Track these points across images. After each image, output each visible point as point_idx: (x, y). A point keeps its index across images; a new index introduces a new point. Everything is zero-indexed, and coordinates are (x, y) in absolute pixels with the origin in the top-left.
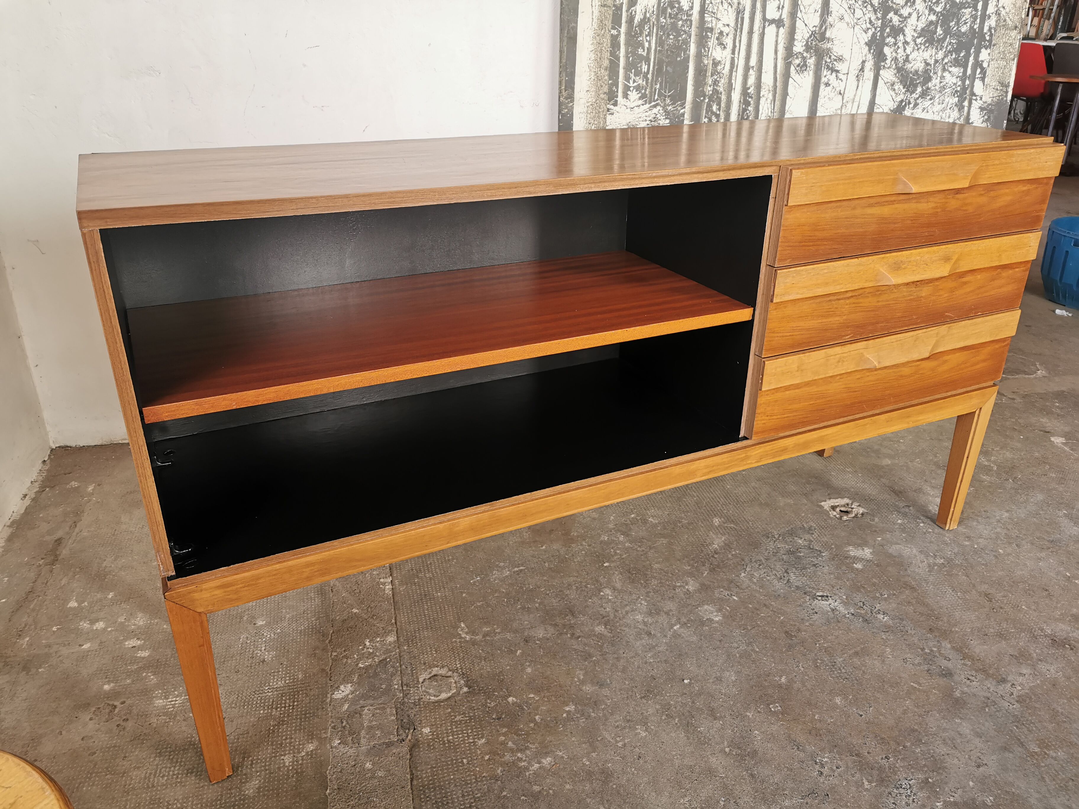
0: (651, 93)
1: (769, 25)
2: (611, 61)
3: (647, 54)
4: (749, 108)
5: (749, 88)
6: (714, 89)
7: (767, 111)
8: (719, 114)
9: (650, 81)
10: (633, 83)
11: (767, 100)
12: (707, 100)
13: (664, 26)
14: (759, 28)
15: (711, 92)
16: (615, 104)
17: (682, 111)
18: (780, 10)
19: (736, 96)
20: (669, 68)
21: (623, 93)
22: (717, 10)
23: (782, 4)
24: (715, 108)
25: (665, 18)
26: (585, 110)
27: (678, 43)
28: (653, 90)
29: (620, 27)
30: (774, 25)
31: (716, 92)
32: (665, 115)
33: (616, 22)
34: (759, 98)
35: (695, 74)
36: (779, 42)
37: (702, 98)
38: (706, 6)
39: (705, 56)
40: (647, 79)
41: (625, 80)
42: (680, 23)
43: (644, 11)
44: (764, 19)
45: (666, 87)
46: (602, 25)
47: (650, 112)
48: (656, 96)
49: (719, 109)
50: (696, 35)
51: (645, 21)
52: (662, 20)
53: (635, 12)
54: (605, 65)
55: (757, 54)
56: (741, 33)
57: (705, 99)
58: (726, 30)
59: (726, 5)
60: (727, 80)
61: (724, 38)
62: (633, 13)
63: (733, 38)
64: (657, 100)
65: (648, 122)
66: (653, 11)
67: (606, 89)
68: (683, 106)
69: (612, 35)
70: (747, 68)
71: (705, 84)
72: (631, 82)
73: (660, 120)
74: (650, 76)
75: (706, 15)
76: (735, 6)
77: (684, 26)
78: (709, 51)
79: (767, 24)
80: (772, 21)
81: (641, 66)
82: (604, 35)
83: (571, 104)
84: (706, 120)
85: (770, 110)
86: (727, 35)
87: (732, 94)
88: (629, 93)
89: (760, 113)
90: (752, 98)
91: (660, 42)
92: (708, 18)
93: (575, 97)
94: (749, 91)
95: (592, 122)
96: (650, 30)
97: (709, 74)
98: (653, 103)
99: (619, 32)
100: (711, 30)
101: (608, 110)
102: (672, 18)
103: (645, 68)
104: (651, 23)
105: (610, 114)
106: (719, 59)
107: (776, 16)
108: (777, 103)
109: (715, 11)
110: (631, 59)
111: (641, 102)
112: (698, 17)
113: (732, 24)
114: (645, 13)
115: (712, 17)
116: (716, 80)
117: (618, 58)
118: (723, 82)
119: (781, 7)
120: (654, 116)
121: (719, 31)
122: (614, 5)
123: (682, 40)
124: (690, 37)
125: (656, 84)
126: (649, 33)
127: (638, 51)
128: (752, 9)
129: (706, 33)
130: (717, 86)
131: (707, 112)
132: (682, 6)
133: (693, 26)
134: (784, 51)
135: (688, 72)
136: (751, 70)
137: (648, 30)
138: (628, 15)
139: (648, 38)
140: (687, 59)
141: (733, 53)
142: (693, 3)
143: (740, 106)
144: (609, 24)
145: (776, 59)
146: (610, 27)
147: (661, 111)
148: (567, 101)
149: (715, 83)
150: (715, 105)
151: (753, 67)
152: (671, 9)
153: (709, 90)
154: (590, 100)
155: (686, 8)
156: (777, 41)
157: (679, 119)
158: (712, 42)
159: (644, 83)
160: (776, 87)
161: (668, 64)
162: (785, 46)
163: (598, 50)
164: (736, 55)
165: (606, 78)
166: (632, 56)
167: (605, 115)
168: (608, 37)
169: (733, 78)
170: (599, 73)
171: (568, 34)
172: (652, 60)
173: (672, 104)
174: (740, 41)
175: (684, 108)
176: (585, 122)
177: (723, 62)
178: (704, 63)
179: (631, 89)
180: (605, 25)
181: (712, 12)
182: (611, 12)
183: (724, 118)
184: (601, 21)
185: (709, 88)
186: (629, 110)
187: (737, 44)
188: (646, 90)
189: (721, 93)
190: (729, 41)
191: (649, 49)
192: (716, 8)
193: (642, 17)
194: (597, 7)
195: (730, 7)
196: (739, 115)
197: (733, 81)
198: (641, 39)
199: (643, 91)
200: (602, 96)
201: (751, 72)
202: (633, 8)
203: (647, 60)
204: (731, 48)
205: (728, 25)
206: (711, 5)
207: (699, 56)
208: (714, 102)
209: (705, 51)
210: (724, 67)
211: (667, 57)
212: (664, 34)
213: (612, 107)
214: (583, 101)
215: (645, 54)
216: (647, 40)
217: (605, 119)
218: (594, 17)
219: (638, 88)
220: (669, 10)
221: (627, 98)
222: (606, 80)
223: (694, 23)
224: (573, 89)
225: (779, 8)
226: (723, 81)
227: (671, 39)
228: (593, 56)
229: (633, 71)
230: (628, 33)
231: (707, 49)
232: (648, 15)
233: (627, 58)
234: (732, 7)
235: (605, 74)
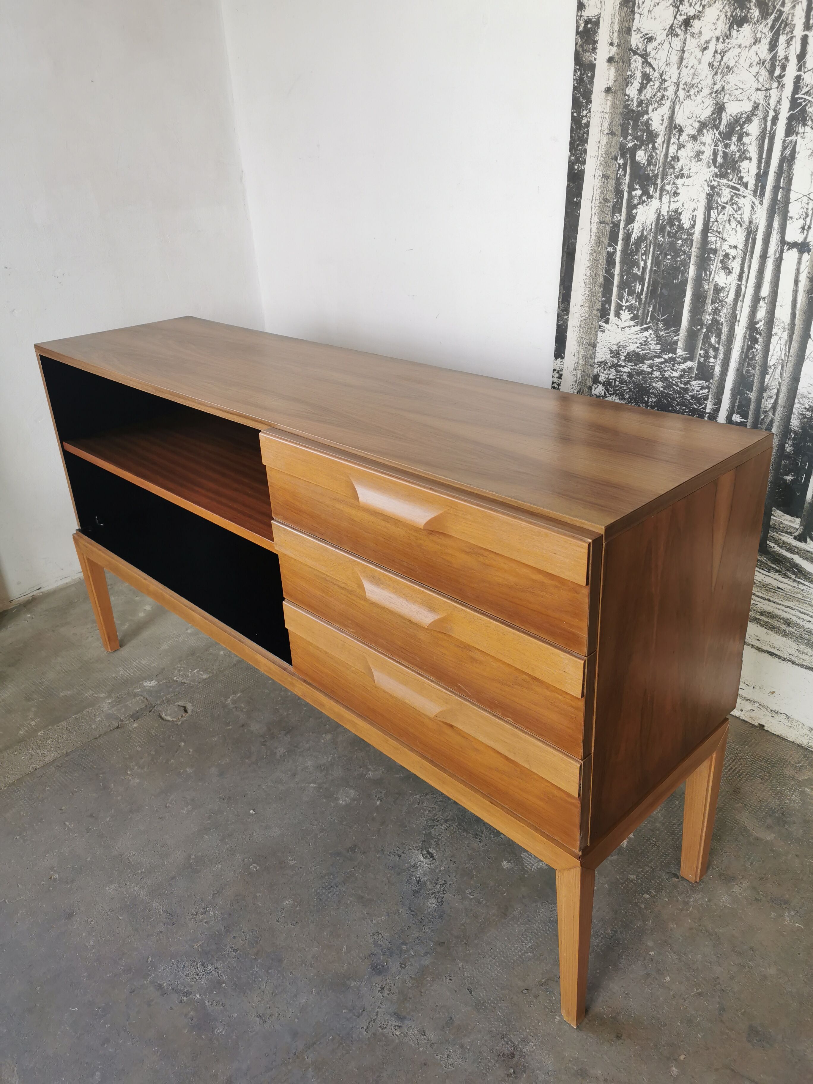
0: (643, 314)
1: (788, 249)
2: (605, 278)
3: (641, 274)
4: (756, 346)
5: (758, 323)
6: (713, 318)
7: (779, 353)
8: (718, 348)
9: (643, 302)
10: (626, 303)
11: (780, 339)
12: (704, 330)
13: (662, 244)
14: (775, 252)
15: (710, 322)
16: (607, 322)
17: (676, 338)
18: (805, 232)
19: (740, 330)
20: (664, 291)
21: (615, 311)
22: (723, 230)
23: (808, 223)
24: (713, 340)
25: (663, 237)
26: (578, 324)
27: (676, 264)
28: (646, 312)
29: (617, 245)
30: (795, 250)
31: (716, 322)
32: (657, 340)
33: (613, 239)
34: (769, 336)
35: (692, 299)
36: (801, 270)
37: (699, 327)
38: (710, 225)
39: (705, 280)
40: (640, 300)
41: (618, 299)
42: (680, 242)
43: (641, 228)
44: (783, 241)
45: (659, 310)
46: (599, 242)
47: (641, 335)
48: (649, 318)
49: (719, 342)
50: (697, 257)
51: (642, 238)
52: (660, 238)
53: (633, 229)
54: (600, 282)
55: (771, 283)
56: (752, 257)
57: (702, 328)
58: (732, 252)
59: (734, 224)
60: (730, 310)
61: (730, 261)
62: (631, 230)
63: (740, 262)
64: (649, 323)
65: (638, 345)
66: (651, 229)
67: (599, 305)
68: (677, 332)
69: (608, 252)
70: (756, 299)
71: (704, 312)
72: (624, 301)
73: (651, 344)
74: (643, 297)
75: (709, 235)
76: (745, 225)
77: (684, 246)
78: (710, 275)
79: (786, 247)
80: (793, 245)
81: (635, 286)
82: (600, 252)
83: (567, 317)
84: (702, 352)
85: (784, 352)
86: (734, 258)
87: (736, 327)
88: (621, 312)
89: (770, 353)
90: (760, 334)
91: (656, 262)
92: (711, 238)
93: (570, 310)
94: (757, 326)
95: (584, 336)
96: (646, 249)
97: (709, 300)
98: (645, 326)
99: (615, 249)
100: (715, 251)
101: (600, 327)
102: (671, 237)
103: (638, 288)
104: (649, 241)
105: (601, 331)
106: (722, 284)
107: (799, 238)
108: (795, 345)
109: (721, 230)
110: (625, 277)
111: (632, 323)
112: (699, 237)
113: (741, 246)
114: (643, 230)
115: (717, 237)
116: (717, 308)
117: (613, 276)
118: (725, 313)
119: (806, 227)
120: (645, 339)
121: (724, 254)
122: (612, 223)
123: (680, 261)
124: (690, 258)
125: (650, 307)
126: (645, 251)
127: (633, 270)
128: (767, 230)
129: (709, 255)
130: (718, 315)
131: (704, 343)
132: (683, 224)
133: (694, 247)
134: (808, 283)
135: (685, 297)
136: (761, 302)
137: (645, 249)
138: (625, 233)
139: (644, 257)
140: (685, 283)
141: (740, 278)
142: (695, 221)
143: (744, 342)
144: (606, 241)
145: (796, 291)
146: (607, 244)
147: (653, 336)
148: (563, 314)
149: (716, 312)
150: (714, 337)
151: (764, 298)
152: (670, 227)
153: (707, 318)
154: (583, 315)
155: (687, 226)
156: (798, 270)
157: (671, 346)
158: (715, 265)
159: (637, 303)
160: (794, 325)
161: (664, 286)
162: (810, 276)
163: (594, 266)
164: (744, 282)
165: (600, 294)
166: (626, 275)
167: (597, 332)
168: (604, 254)
169: (738, 309)
170: (594, 289)
171: (567, 249)
172: (647, 280)
173: (665, 329)
174: (750, 266)
175: (678, 335)
176: (578, 336)
177: (727, 289)
178: (703, 288)
179: (624, 308)
180: (602, 242)
181: (717, 231)
182: (608, 229)
183: (724, 353)
184: (599, 238)
185: (708, 317)
186: (620, 329)
187: (746, 270)
188: (638, 311)
189: (722, 324)
190: (735, 265)
191: (644, 269)
192: (721, 227)
193: (639, 235)
194: (595, 224)
195: (739, 226)
196: (742, 352)
197: (737, 312)
198: (637, 257)
199: (635, 312)
200: (595, 312)
201: (762, 303)
202: (630, 226)
203: (642, 280)
204: (738, 273)
205: (735, 247)
206: (716, 223)
207: (699, 281)
208: (712, 333)
209: (706, 274)
210: (728, 295)
211: (663, 278)
212: (661, 254)
213: (603, 324)
214: (577, 315)
215: (639, 273)
216: (642, 259)
217: (596, 335)
218: (592, 234)
219: (630, 308)
220: (668, 228)
221: (619, 318)
222: (600, 297)
223: (695, 243)
224: (569, 302)
225: (803, 228)
226: (725, 310)
227: (669, 259)
228: (589, 272)
229: (627, 290)
230: (624, 251)
231: (708, 273)
232: (645, 233)
233: (621, 276)
234: (741, 226)
235: (599, 291)
